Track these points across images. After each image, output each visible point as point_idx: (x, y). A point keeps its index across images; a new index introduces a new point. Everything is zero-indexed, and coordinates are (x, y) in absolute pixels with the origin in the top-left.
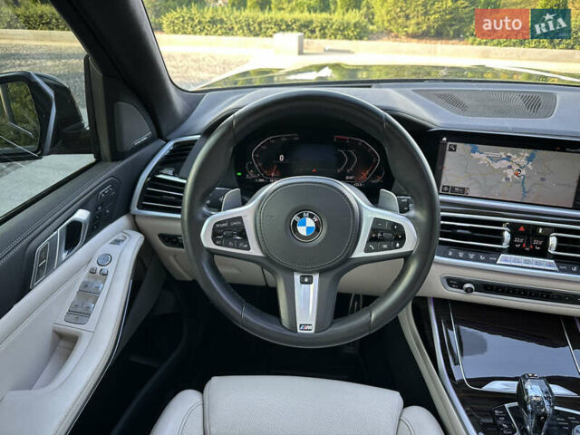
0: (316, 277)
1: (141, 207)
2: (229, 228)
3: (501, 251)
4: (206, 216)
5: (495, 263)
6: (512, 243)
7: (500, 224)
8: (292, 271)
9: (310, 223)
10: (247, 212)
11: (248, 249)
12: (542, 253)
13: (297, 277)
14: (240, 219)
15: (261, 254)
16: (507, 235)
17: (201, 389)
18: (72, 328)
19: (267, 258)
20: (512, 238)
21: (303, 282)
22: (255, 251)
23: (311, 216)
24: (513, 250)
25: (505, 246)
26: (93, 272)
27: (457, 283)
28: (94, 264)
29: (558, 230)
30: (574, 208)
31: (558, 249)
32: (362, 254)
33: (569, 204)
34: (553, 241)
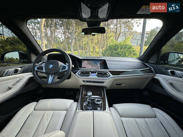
4: (36, 66)
8: (49, 74)
9: (52, 66)
13: (50, 75)
16: (90, 73)
18: (12, 86)
26: (20, 79)
28: (21, 78)
29: (98, 72)
30: (100, 69)
31: (97, 74)
32: (60, 71)
33: (99, 68)
34: (97, 73)
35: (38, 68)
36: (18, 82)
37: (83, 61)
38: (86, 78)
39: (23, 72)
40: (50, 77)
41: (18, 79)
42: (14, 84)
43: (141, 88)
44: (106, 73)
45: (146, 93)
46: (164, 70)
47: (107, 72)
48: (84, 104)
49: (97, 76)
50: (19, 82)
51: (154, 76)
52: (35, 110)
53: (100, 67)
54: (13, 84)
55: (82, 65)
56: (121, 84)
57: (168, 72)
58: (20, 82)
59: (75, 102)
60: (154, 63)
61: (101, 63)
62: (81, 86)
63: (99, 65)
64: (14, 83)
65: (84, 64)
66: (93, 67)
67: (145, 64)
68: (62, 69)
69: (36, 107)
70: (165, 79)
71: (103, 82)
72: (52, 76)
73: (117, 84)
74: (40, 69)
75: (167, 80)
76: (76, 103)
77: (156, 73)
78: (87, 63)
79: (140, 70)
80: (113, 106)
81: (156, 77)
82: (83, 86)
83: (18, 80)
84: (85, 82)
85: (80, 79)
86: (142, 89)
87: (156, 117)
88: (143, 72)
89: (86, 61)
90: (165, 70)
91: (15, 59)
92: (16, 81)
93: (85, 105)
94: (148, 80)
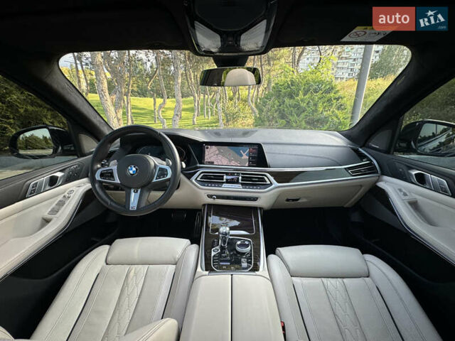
0: (139, 190)
2: (107, 173)
3: (224, 183)
4: (98, 169)
5: (221, 187)
7: (223, 173)
8: (130, 188)
9: (134, 169)
11: (115, 180)
12: (237, 182)
13: (132, 190)
14: (111, 170)
15: (119, 182)
16: (225, 177)
17: (111, 245)
18: (49, 216)
21: (134, 192)
22: (117, 181)
23: (134, 167)
24: (228, 182)
25: (225, 181)
26: (64, 196)
27: (210, 196)
28: (66, 194)
29: (242, 174)
30: (249, 166)
31: (242, 180)
32: (154, 180)
33: (247, 165)
34: (240, 178)
35: (102, 175)
36: (61, 204)
37: (207, 148)
38: (214, 190)
39: (69, 179)
40: (133, 195)
41: (60, 198)
42: (54, 211)
43: (345, 206)
44: (263, 178)
45: (356, 217)
46: (402, 169)
47: (265, 176)
48: (213, 254)
49: (242, 184)
50: (63, 206)
51: (377, 181)
52: (107, 264)
53: (249, 161)
54: (50, 210)
55: (206, 158)
56: (297, 200)
57: (411, 175)
58: (65, 206)
59: (192, 243)
60: (381, 149)
61: (249, 152)
62: (204, 205)
63: (245, 157)
64: (53, 208)
65: (211, 154)
66: (230, 161)
67: (360, 150)
68: (159, 177)
69: (109, 258)
70: (400, 190)
71: (255, 199)
72: (137, 192)
73: (288, 200)
74: (107, 176)
75: (405, 194)
76: (195, 246)
77: (383, 174)
78: (217, 152)
79: (345, 168)
80: (277, 251)
81: (381, 185)
82: (210, 206)
83: (60, 201)
84: (214, 199)
85: (200, 191)
86: (347, 208)
87: (368, 277)
88: (353, 172)
89: (214, 148)
90: (405, 168)
91: (41, 138)
92: (56, 203)
93: (214, 256)
94: (363, 188)
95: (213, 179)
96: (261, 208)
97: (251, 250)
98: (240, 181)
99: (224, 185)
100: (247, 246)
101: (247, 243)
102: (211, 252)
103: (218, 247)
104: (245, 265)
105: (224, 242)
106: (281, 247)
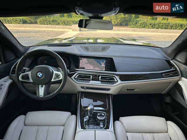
0: (44, 86)
1: (12, 74)
2: (25, 76)
3: (90, 80)
5: (89, 83)
6: (92, 78)
7: (90, 74)
10: (29, 73)
11: (30, 80)
12: (98, 80)
14: (28, 74)
15: (32, 81)
17: (25, 115)
19: (33, 82)
20: (92, 77)
21: (41, 87)
22: (31, 81)
23: (41, 73)
24: (93, 80)
25: (91, 79)
27: (83, 87)
95: (84, 77)
96: (111, 95)
97: (105, 118)
98: (100, 80)
99: (91, 82)
100: (103, 116)
101: (103, 114)
102: (84, 119)
103: (87, 117)
104: (102, 126)
105: (91, 114)
106: (122, 117)
